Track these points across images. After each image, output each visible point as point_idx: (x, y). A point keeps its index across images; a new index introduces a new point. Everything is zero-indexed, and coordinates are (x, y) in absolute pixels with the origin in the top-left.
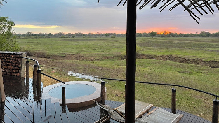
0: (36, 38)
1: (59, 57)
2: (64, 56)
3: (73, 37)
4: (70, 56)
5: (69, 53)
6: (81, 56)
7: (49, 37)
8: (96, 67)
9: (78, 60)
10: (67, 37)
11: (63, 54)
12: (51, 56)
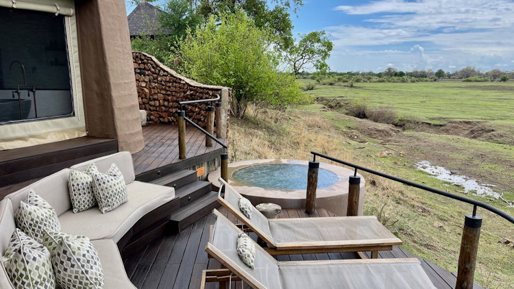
0: (403, 81)
1: (428, 126)
2: (441, 126)
3: (504, 80)
4: (457, 128)
5: (455, 120)
6: (488, 128)
7: (435, 80)
8: (506, 161)
9: (475, 137)
10: (486, 81)
11: (440, 119)
12: (408, 121)
